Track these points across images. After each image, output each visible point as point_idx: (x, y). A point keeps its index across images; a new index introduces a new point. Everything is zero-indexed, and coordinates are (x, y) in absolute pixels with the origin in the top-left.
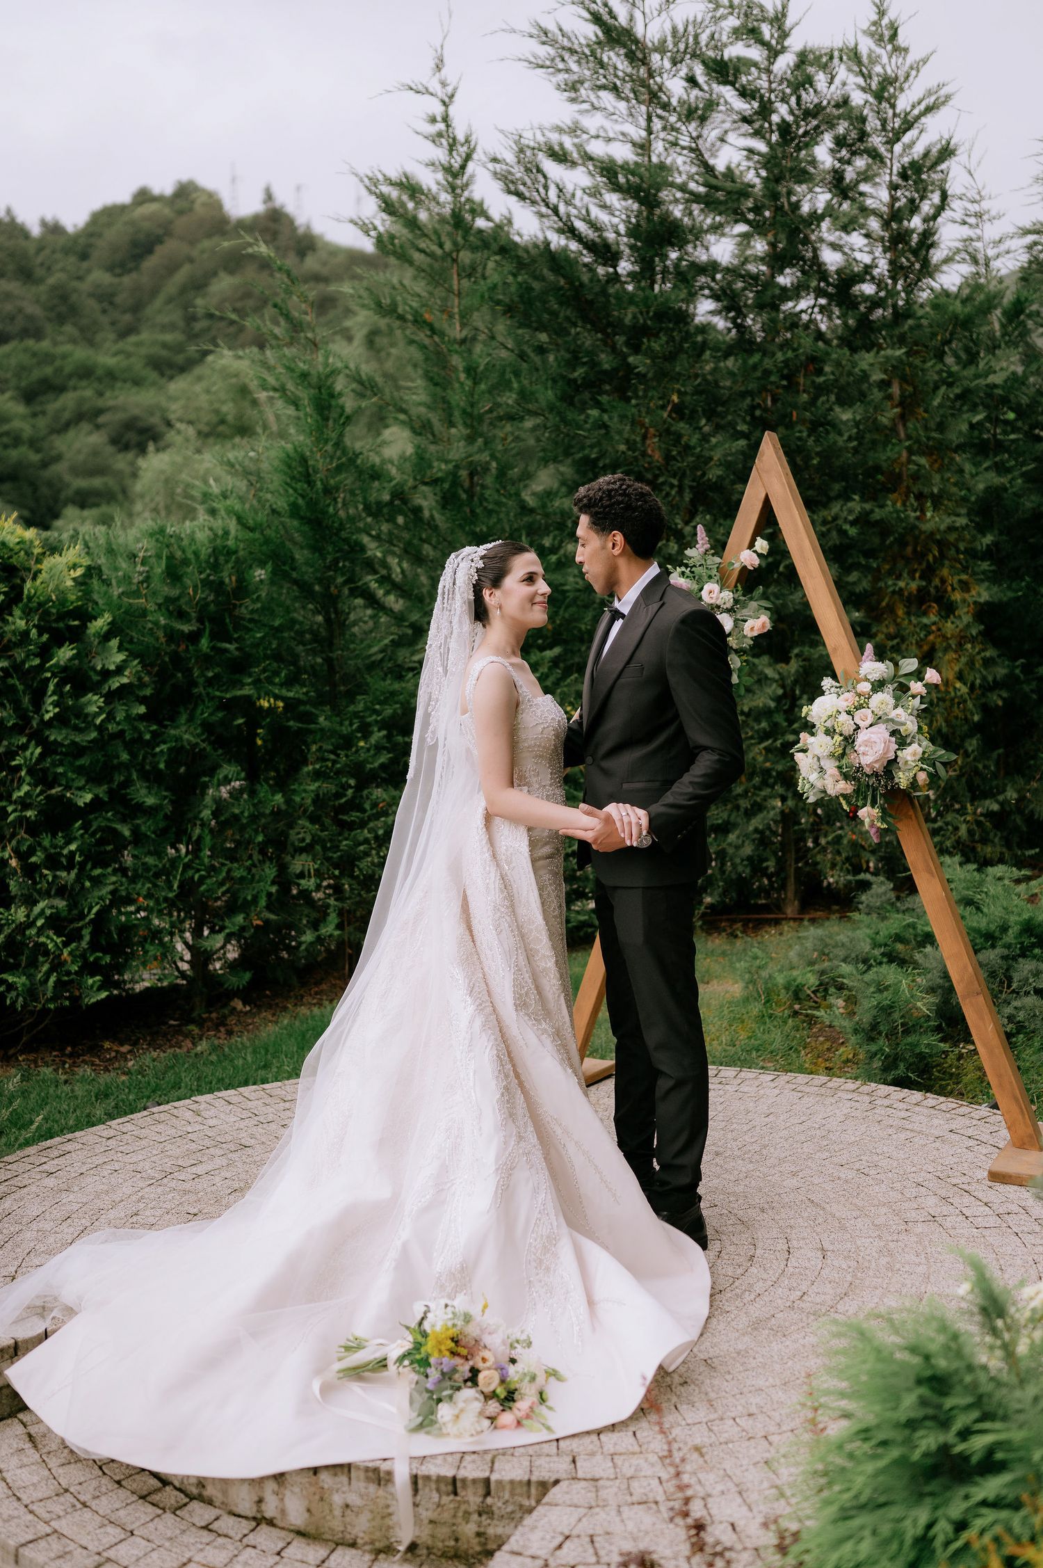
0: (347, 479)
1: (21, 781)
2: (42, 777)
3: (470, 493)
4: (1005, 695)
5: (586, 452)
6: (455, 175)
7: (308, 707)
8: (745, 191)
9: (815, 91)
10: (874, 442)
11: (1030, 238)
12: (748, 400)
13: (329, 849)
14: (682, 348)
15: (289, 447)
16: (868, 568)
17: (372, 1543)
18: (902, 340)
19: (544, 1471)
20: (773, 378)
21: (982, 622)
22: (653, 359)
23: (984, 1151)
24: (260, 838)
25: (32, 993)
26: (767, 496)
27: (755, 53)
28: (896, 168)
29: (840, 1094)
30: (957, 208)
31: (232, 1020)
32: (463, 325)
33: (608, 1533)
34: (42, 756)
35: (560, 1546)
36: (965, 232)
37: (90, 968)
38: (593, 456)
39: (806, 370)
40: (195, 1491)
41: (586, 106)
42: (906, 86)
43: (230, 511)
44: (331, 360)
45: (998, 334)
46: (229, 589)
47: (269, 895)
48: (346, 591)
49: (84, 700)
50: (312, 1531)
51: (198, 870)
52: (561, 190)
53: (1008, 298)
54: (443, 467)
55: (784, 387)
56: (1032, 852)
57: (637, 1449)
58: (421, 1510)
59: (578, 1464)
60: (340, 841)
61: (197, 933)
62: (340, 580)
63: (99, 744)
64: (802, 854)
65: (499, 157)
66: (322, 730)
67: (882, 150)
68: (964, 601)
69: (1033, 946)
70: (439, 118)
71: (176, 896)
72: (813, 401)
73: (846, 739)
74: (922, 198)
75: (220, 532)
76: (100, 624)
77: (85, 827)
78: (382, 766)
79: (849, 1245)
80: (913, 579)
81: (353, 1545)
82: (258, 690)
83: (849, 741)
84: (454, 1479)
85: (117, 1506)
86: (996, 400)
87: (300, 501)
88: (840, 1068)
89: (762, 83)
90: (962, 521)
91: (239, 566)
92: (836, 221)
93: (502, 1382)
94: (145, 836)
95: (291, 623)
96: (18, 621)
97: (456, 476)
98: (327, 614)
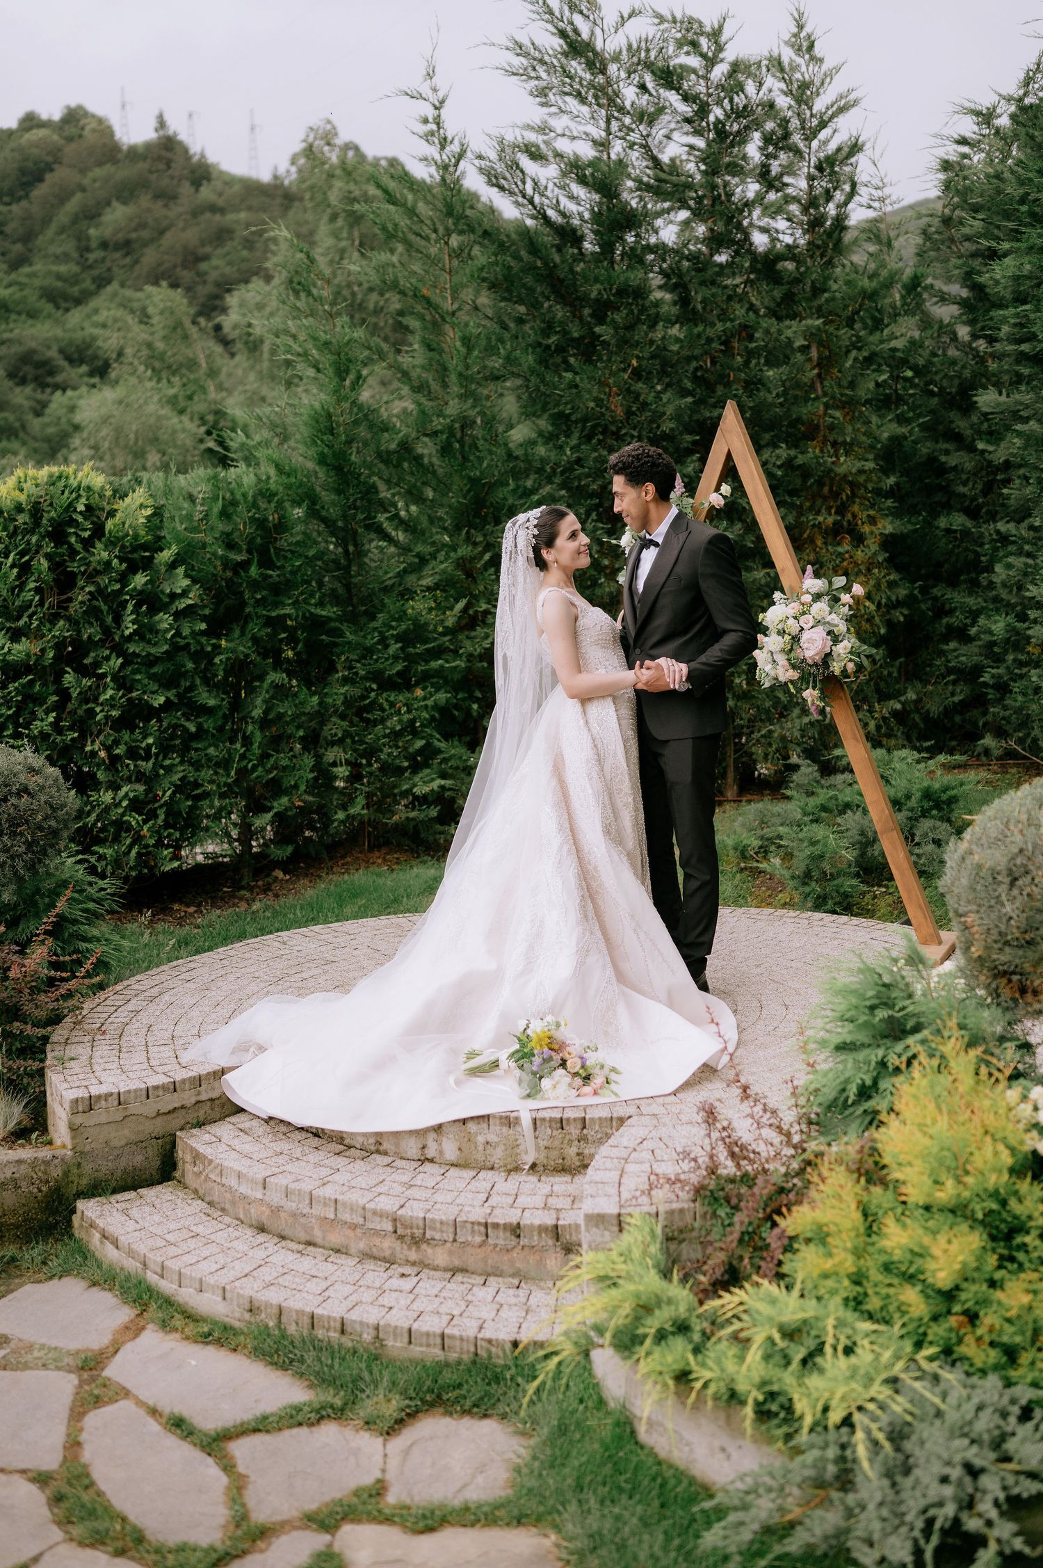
0: (363, 432)
1: (105, 687)
2: (122, 683)
3: (462, 442)
4: (906, 612)
5: (561, 408)
6: (448, 170)
7: (337, 624)
8: (688, 183)
9: (746, 95)
10: (796, 397)
12: (694, 364)
13: (356, 742)
14: (639, 319)
15: (317, 405)
16: (793, 505)
17: (505, 1165)
18: (820, 312)
19: (621, 1111)
20: (713, 345)
21: (886, 551)
22: (616, 329)
24: (301, 733)
25: (117, 863)
26: (729, 451)
27: (694, 62)
28: (813, 160)
29: (786, 918)
30: (864, 193)
31: (276, 887)
32: (454, 299)
34: (123, 666)
35: (641, 1142)
37: (164, 842)
38: (567, 411)
39: (740, 337)
40: (374, 1148)
41: (554, 109)
42: (822, 89)
43: (269, 460)
44: (346, 330)
45: (898, 304)
46: (271, 525)
47: (308, 780)
48: (363, 528)
49: (157, 618)
50: (462, 1162)
51: (251, 760)
52: (536, 184)
53: (908, 272)
54: (441, 421)
56: (928, 744)
57: (677, 1100)
59: (641, 1107)
60: (365, 736)
61: (248, 812)
62: (360, 516)
63: (169, 655)
65: (484, 154)
66: (349, 643)
67: (801, 145)
68: (872, 533)
69: (931, 808)
70: (431, 120)
71: (233, 782)
72: (747, 363)
73: (793, 638)
74: (836, 188)
75: (263, 478)
76: (166, 556)
77: (158, 724)
78: (399, 674)
79: (803, 1002)
80: (830, 514)
81: (492, 1168)
82: (297, 610)
83: (796, 639)
84: (561, 1119)
86: (897, 362)
87: (326, 450)
89: (701, 88)
90: (870, 465)
91: (280, 504)
92: (766, 209)
93: (583, 1067)
94: (207, 731)
95: (320, 555)
96: (101, 553)
97: (451, 428)
98: (346, 546)
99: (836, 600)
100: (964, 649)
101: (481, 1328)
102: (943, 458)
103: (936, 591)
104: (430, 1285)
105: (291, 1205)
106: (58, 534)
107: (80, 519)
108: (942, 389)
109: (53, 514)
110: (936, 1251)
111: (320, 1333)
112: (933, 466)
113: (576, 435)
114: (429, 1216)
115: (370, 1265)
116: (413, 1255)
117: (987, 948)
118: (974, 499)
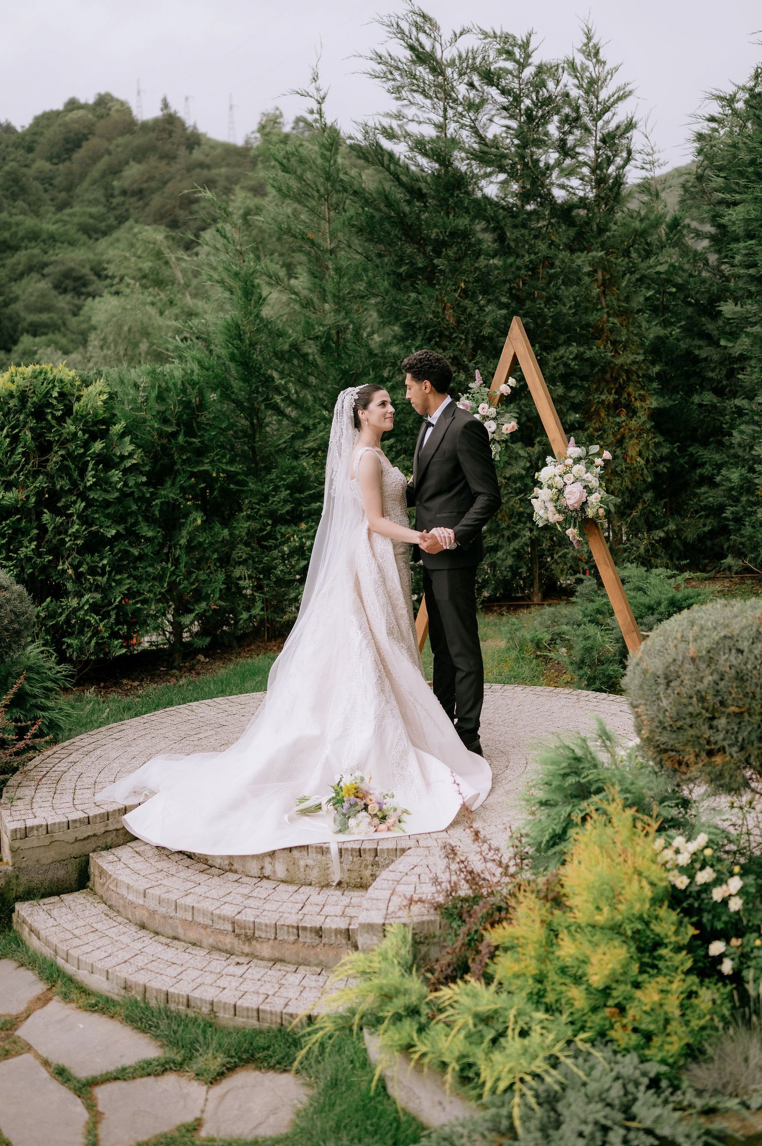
0: (263, 337)
1: (73, 523)
2: (86, 520)
3: (337, 343)
5: (409, 319)
7: (243, 477)
8: (504, 154)
9: (548, 90)
10: (586, 308)
12: (510, 285)
13: (256, 562)
14: (466, 253)
15: (228, 318)
16: (583, 388)
17: (319, 882)
18: (603, 246)
19: (403, 844)
20: (523, 271)
21: (653, 420)
22: (449, 261)
24: (215, 556)
25: (81, 650)
26: (515, 353)
27: (510, 65)
28: (599, 135)
29: (559, 695)
30: (638, 158)
31: (198, 667)
32: (332, 240)
33: (435, 865)
34: (85, 508)
35: (413, 868)
36: (644, 174)
37: (114, 635)
38: (413, 321)
39: (543, 265)
40: (227, 868)
41: (406, 102)
42: (605, 84)
43: (194, 358)
44: (252, 263)
45: (664, 238)
46: (194, 405)
47: (221, 590)
48: (263, 407)
49: (110, 473)
50: (289, 879)
51: (178, 576)
52: (391, 156)
53: (670, 217)
54: (321, 328)
55: (530, 275)
56: (685, 562)
57: (448, 837)
58: (343, 865)
59: (420, 841)
60: (263, 558)
61: (177, 613)
62: (260, 399)
63: (119, 500)
64: (543, 565)
65: (354, 136)
66: (251, 490)
67: (590, 125)
68: (642, 407)
70: (315, 111)
71: (166, 591)
72: (549, 283)
73: (559, 491)
74: (615, 156)
75: (189, 371)
76: (117, 428)
77: (111, 550)
78: (287, 512)
80: (610, 394)
81: (310, 885)
82: (212, 467)
83: (561, 491)
84: (360, 849)
86: (662, 281)
87: (235, 351)
88: (562, 684)
89: (515, 85)
90: (641, 358)
91: (201, 392)
92: (562, 170)
93: (380, 810)
94: (147, 555)
95: (231, 426)
96: (70, 427)
97: (329, 334)
98: (252, 419)
99: (592, 462)
100: (712, 492)
101: (286, 1005)
102: (697, 352)
103: (691, 450)
104: (256, 971)
105: (162, 910)
106: (39, 413)
107: (55, 402)
108: (696, 301)
109: (35, 399)
110: (594, 960)
111: (172, 1006)
112: (690, 358)
113: (420, 338)
114: (257, 920)
115: (216, 955)
116: (246, 949)
117: (651, 731)
118: (720, 382)
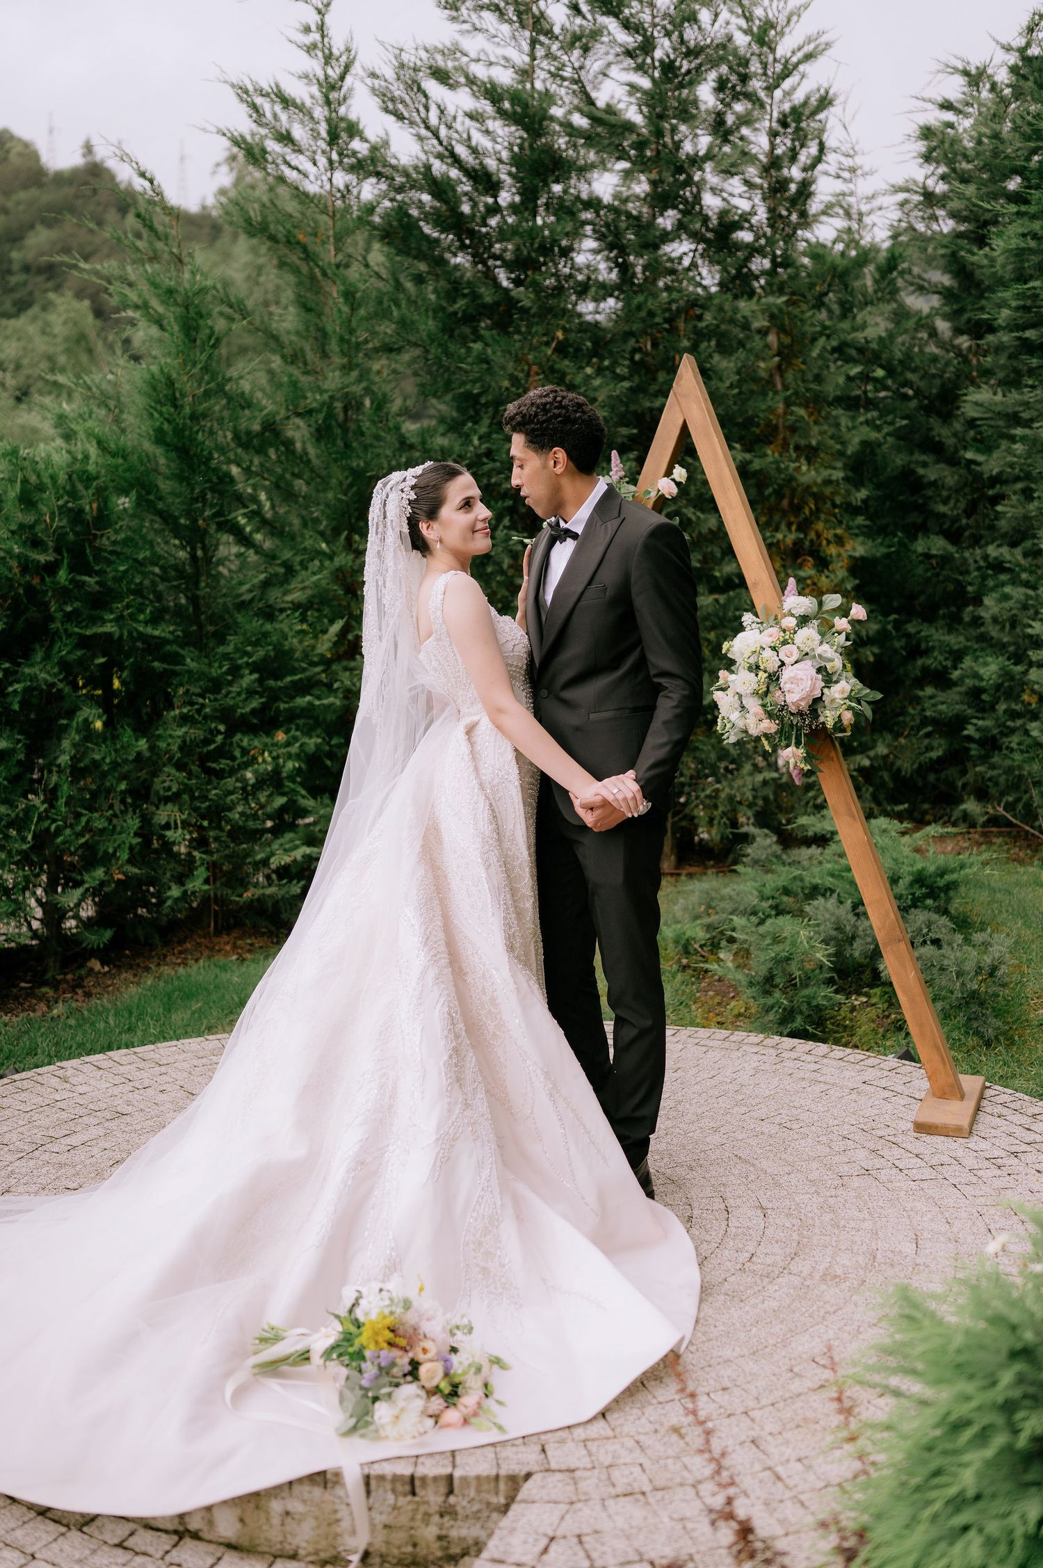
0: (217, 405)
3: (344, 427)
4: (876, 651)
5: (468, 387)
6: (331, 89)
7: (175, 648)
8: (629, 127)
9: (700, 28)
10: (752, 392)
11: (901, 196)
12: (632, 343)
13: (196, 799)
15: (155, 369)
17: (316, 1553)
18: (781, 291)
19: (514, 1463)
20: (658, 320)
21: (855, 577)
23: (902, 1102)
24: (123, 786)
26: (685, 422)
28: (776, 114)
29: (745, 1048)
30: (833, 161)
31: (90, 982)
32: (338, 250)
33: (597, 1532)
35: (545, 1551)
36: (839, 186)
38: (475, 391)
39: (686, 314)
41: (466, 26)
42: (787, 30)
43: (90, 434)
44: (198, 278)
45: (870, 290)
46: (89, 517)
47: (132, 847)
48: (214, 527)
50: (245, 1542)
51: (54, 821)
52: (442, 112)
53: (883, 255)
54: (318, 397)
55: (666, 330)
57: (610, 1433)
58: (374, 1514)
59: (549, 1453)
60: (208, 791)
61: (51, 888)
62: (209, 513)
65: (378, 72)
66: (190, 672)
67: (762, 94)
68: (839, 555)
69: (925, 896)
70: (313, 28)
71: (30, 848)
72: (695, 346)
73: (770, 676)
74: (802, 146)
75: (80, 456)
78: (253, 711)
79: (787, 1201)
80: (790, 531)
81: (294, 1557)
82: (121, 628)
83: (774, 678)
84: (412, 1478)
85: (12, 1524)
86: (869, 355)
87: (166, 426)
88: (732, 1023)
89: (646, 17)
90: (838, 475)
91: (101, 493)
92: (718, 164)
93: (446, 1373)
95: (155, 559)
97: (330, 407)
98: (194, 549)
99: (829, 625)
100: (942, 696)
102: (921, 471)
103: (911, 628)
108: (918, 392)
112: (910, 481)
113: (486, 421)
118: (955, 520)
